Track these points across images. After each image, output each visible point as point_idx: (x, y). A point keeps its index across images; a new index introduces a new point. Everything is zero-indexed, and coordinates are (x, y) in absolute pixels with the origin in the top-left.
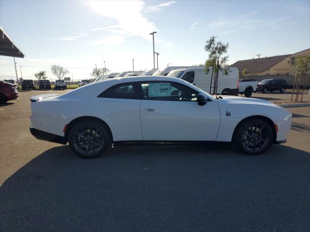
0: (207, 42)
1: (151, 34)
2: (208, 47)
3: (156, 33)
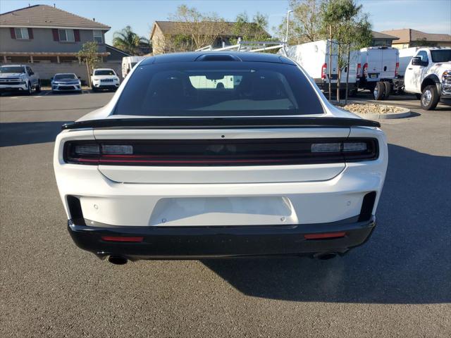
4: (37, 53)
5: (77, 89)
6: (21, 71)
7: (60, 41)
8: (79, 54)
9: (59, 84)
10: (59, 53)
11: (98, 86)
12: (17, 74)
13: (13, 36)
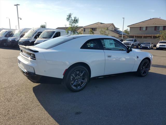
0: (68, 16)
1: (15, 5)
2: (68, 19)
3: (19, 5)
4: (145, 35)
5: (149, 47)
6: (132, 40)
7: (157, 30)
8: (158, 35)
9: (143, 45)
10: (153, 35)
11: (158, 47)
12: (130, 42)
13: (140, 30)
